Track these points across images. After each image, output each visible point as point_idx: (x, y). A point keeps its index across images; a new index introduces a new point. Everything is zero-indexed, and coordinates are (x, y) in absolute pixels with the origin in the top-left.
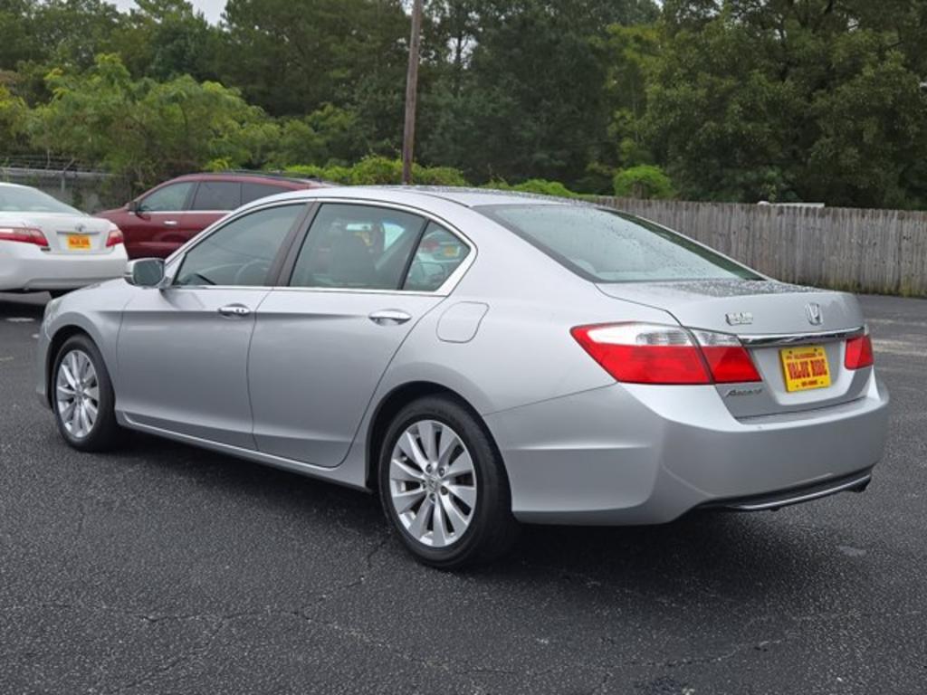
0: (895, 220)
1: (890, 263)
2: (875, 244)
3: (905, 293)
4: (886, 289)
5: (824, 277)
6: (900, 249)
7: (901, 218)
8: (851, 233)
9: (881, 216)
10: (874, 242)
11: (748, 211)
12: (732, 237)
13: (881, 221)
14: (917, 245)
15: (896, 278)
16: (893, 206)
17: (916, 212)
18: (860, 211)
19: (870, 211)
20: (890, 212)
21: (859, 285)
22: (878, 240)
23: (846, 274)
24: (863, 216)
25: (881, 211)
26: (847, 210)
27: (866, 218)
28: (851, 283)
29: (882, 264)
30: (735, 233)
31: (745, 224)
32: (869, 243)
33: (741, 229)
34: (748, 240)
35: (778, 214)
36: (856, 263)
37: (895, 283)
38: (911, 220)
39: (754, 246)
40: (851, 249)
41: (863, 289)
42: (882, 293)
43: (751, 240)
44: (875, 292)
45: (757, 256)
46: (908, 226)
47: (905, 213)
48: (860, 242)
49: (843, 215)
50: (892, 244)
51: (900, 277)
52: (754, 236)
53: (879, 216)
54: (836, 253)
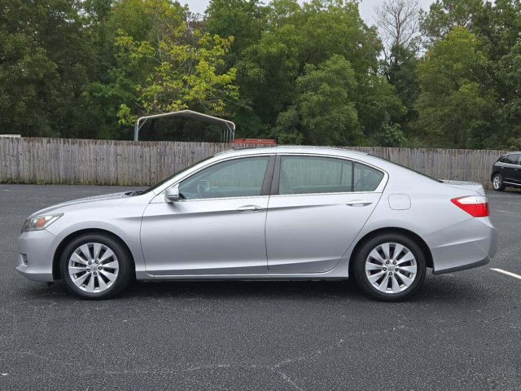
0: (112, 145)
1: (112, 169)
2: (103, 159)
3: (122, 184)
4: (111, 183)
5: (77, 178)
6: (116, 161)
7: (116, 144)
8: (90, 153)
9: (105, 144)
10: (102, 157)
11: (29, 142)
12: (20, 156)
13: (105, 146)
14: (125, 158)
15: (116, 176)
16: (45, 136)
17: (123, 141)
18: (94, 141)
19: (99, 141)
20: (110, 141)
21: (97, 181)
22: (105, 157)
23: (89, 176)
24: (96, 144)
25: (105, 141)
26: (87, 141)
27: (97, 144)
28: (92, 180)
29: (108, 170)
30: (21, 155)
31: (27, 149)
32: (100, 158)
33: (25, 152)
34: (30, 159)
35: (47, 143)
36: (95, 169)
37: (115, 180)
38: (121, 145)
39: (34, 163)
40: (91, 162)
41: (99, 182)
42: (109, 185)
43: (32, 158)
44: (106, 184)
45: (36, 168)
46: (120, 149)
47: (118, 142)
48: (95, 157)
49: (85, 144)
50: (112, 159)
51: (117, 175)
53: (104, 144)
54: (82, 164)
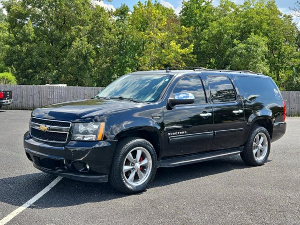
8: (70, 94)
12: (35, 96)
22: (78, 96)
31: (38, 92)
34: (39, 97)
39: (41, 99)
52: (41, 95)
